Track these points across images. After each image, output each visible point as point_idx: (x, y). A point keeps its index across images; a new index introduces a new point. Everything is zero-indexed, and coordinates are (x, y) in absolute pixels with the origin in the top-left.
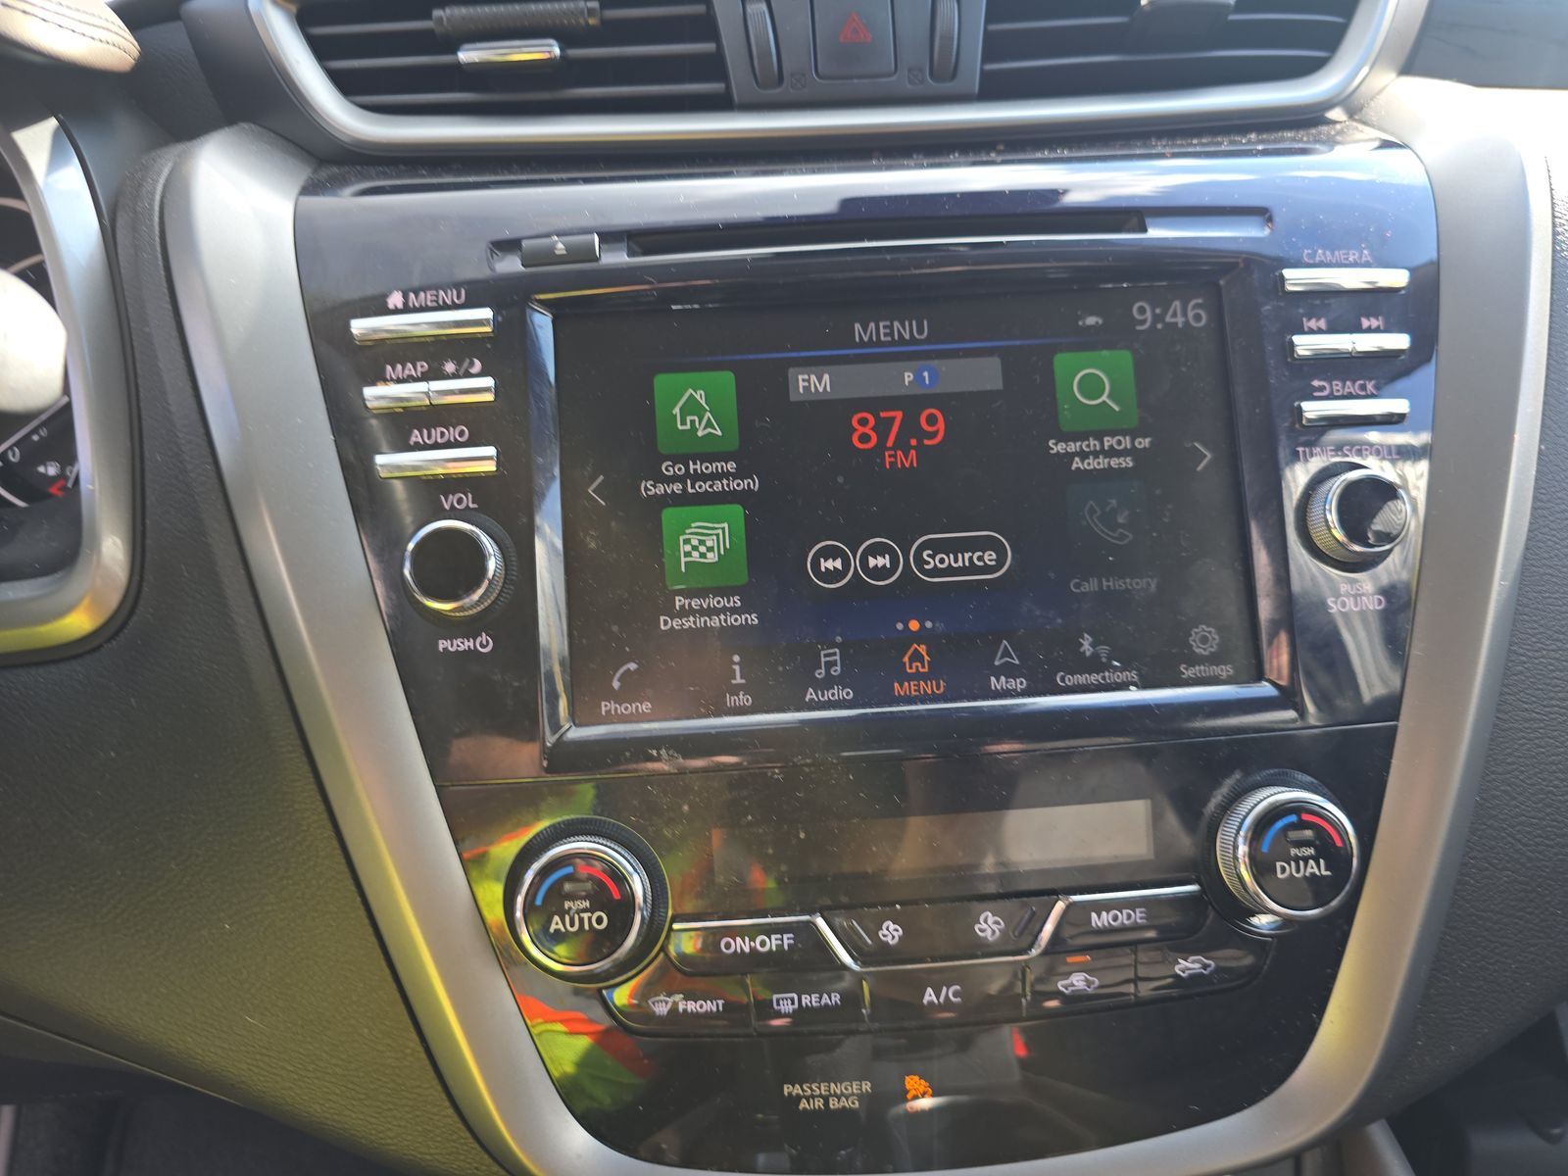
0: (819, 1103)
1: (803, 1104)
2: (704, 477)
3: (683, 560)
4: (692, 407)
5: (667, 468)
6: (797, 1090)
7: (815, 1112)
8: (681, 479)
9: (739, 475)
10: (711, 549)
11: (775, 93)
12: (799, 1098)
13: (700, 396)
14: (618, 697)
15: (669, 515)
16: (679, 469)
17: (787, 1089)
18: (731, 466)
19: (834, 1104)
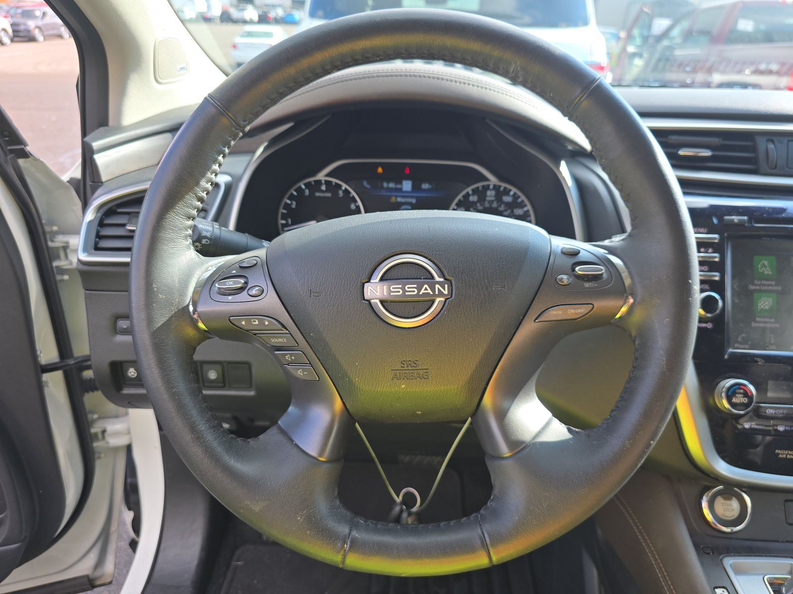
0: (784, 456)
1: (780, 456)
2: (765, 285)
3: (759, 307)
4: (764, 266)
5: (756, 282)
6: (779, 452)
7: (783, 459)
8: (760, 285)
9: (776, 285)
10: (766, 305)
11: (774, 171)
12: (779, 454)
13: (766, 263)
14: (741, 343)
15: (756, 295)
16: (759, 282)
17: (777, 451)
18: (773, 283)
19: (788, 457)
